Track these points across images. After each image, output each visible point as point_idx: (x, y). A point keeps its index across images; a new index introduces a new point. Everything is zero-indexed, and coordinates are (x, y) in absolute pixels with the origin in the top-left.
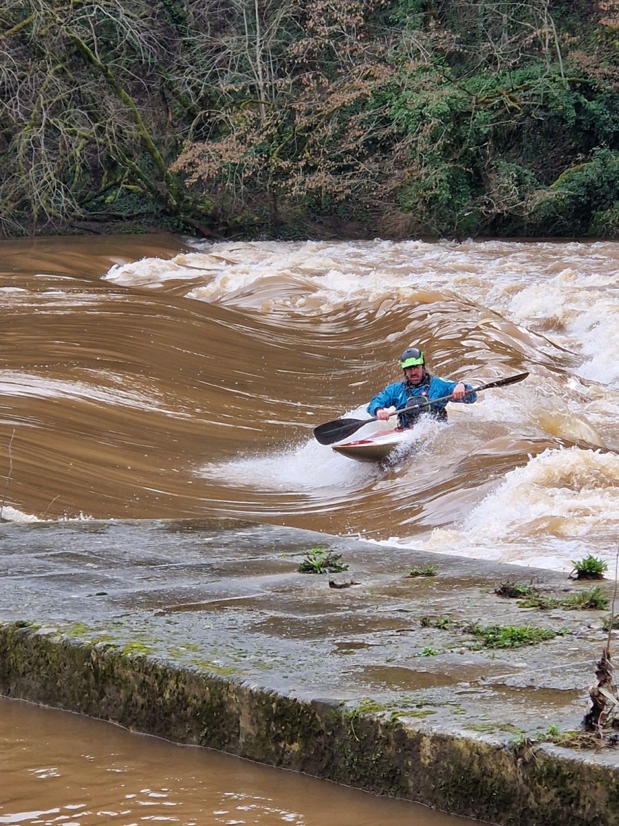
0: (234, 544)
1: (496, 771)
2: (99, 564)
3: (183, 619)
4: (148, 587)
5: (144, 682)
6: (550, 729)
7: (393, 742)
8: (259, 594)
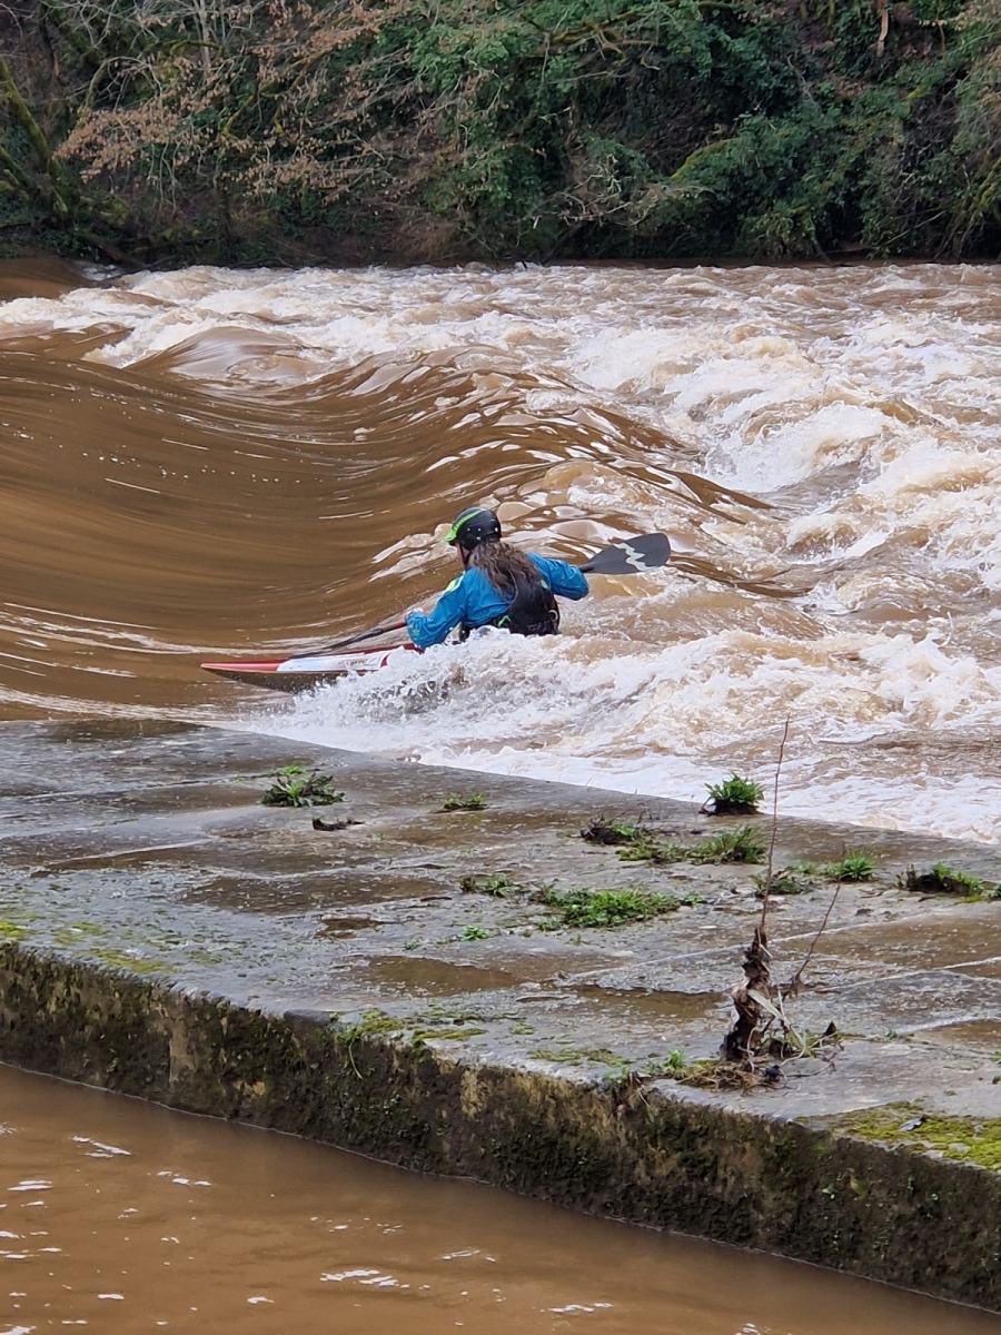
0: (159, 760)
1: (583, 1125)
3: (77, 883)
4: (21, 831)
5: (15, 985)
6: (670, 1057)
7: (417, 1081)
8: (199, 842)
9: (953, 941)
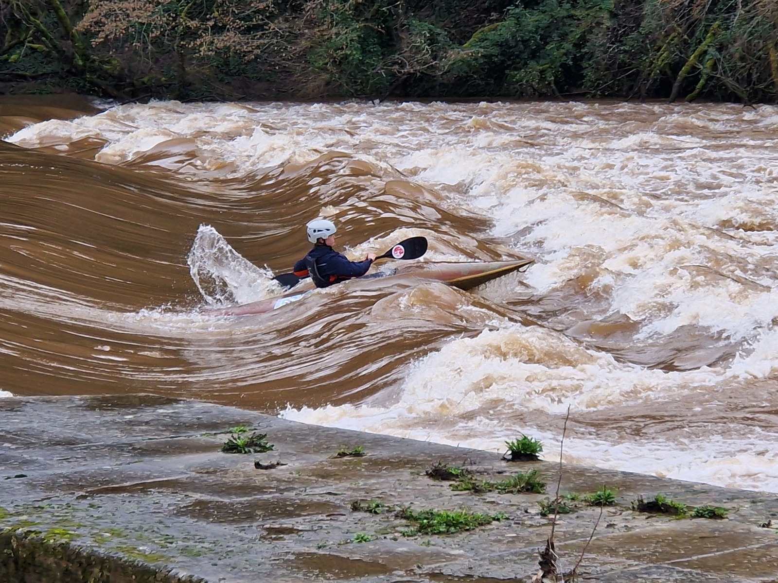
0: (156, 422)
2: (17, 444)
3: (106, 502)
8: (184, 476)
9: (668, 545)
